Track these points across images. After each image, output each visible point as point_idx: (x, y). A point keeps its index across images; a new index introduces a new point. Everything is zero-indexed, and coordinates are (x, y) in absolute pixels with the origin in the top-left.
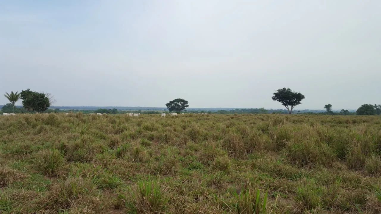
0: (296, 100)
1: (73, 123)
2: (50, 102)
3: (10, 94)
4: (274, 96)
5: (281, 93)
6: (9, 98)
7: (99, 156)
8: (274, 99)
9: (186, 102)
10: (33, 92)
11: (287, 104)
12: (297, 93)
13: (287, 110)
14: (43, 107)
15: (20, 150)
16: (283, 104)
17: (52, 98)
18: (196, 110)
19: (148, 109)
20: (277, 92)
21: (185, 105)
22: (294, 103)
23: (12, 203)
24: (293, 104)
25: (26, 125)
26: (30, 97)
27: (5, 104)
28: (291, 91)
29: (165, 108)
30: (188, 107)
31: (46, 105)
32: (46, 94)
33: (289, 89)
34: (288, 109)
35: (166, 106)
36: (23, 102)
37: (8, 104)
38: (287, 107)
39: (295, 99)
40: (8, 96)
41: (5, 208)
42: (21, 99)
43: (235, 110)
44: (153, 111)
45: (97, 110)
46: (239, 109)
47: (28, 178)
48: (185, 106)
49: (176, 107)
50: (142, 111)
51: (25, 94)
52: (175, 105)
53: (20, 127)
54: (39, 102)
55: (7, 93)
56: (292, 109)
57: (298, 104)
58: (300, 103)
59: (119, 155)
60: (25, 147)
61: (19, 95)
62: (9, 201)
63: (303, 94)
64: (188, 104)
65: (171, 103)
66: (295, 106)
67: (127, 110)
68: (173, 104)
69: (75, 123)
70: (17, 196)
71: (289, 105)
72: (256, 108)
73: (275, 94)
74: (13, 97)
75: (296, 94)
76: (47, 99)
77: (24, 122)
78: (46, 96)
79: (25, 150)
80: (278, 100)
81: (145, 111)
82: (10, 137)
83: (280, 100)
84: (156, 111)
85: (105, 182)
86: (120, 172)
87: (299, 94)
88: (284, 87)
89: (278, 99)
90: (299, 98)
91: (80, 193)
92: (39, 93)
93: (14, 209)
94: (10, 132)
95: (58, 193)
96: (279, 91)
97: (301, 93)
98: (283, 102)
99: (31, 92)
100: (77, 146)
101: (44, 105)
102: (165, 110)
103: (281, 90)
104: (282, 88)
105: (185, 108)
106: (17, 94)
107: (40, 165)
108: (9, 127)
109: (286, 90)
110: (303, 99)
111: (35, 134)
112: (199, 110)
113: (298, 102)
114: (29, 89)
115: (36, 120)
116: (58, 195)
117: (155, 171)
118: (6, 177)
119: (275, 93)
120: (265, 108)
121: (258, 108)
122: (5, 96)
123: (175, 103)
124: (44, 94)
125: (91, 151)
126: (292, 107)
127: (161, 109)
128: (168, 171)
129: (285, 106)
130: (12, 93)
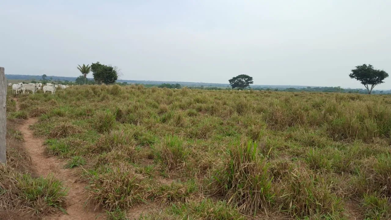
0: (378, 79)
1: (134, 94)
2: (117, 75)
3: (83, 67)
4: (352, 73)
5: (360, 70)
6: (82, 70)
7: (146, 120)
8: (351, 76)
9: (250, 78)
10: (102, 65)
11: (366, 83)
12: (380, 71)
13: (366, 89)
14: (111, 80)
15: (83, 113)
16: (362, 83)
17: (119, 71)
18: (262, 87)
19: (211, 85)
20: (355, 68)
21: (249, 81)
22: (376, 82)
23: (69, 147)
24: (373, 83)
25: (93, 94)
26: (100, 70)
27: (79, 77)
28: (373, 68)
29: (228, 84)
30: (253, 83)
31: (114, 78)
32: (114, 68)
33: (371, 66)
34: (368, 88)
35: (229, 82)
36: (93, 74)
37: (81, 76)
38: (366, 86)
39: (377, 77)
40: (80, 68)
41: (63, 150)
42: (92, 72)
43: (306, 88)
44: (216, 87)
45: (161, 84)
46: (312, 87)
47: (85, 132)
48: (249, 83)
49: (240, 83)
50: (205, 87)
51: (96, 67)
52: (239, 82)
53: (87, 95)
54: (108, 75)
55: (79, 66)
56: (372, 89)
57: (380, 83)
58: (382, 82)
59: (164, 121)
60: (87, 111)
61: (90, 67)
62: (66, 146)
63: (387, 72)
64: (253, 81)
65: (234, 79)
66: (376, 85)
67: (189, 85)
68: (236, 80)
69: (135, 94)
70: (73, 142)
71: (369, 84)
72: (331, 87)
73: (353, 71)
74: (85, 69)
75: (378, 71)
76: (114, 72)
77: (91, 91)
78: (113, 69)
79: (88, 113)
80: (357, 78)
81: (207, 87)
82: (78, 103)
83: (359, 78)
84: (218, 87)
85: (146, 139)
86: (161, 134)
87: (381, 71)
88: (364, 64)
89: (356, 76)
90: (381, 76)
91: (120, 143)
92: (108, 66)
93: (70, 152)
94: (78, 99)
95: (103, 142)
96: (358, 67)
97: (384, 70)
98: (362, 81)
99: (100, 65)
100: (129, 111)
101: (112, 77)
102: (228, 86)
103: (361, 66)
104: (362, 65)
105: (249, 85)
106: (88, 67)
107: (96, 124)
108: (77, 95)
109: (366, 67)
110: (387, 78)
111: (98, 102)
112: (265, 87)
113: (380, 81)
114: (98, 62)
115: (102, 90)
116: (103, 143)
117: (191, 135)
118: (67, 130)
119: (354, 69)
120: (341, 87)
121: (334, 87)
122: (78, 68)
123: (239, 79)
124: (112, 67)
125: (141, 116)
126: (372, 86)
127: (223, 85)
128: (203, 136)
129: (364, 85)
130: (84, 65)
